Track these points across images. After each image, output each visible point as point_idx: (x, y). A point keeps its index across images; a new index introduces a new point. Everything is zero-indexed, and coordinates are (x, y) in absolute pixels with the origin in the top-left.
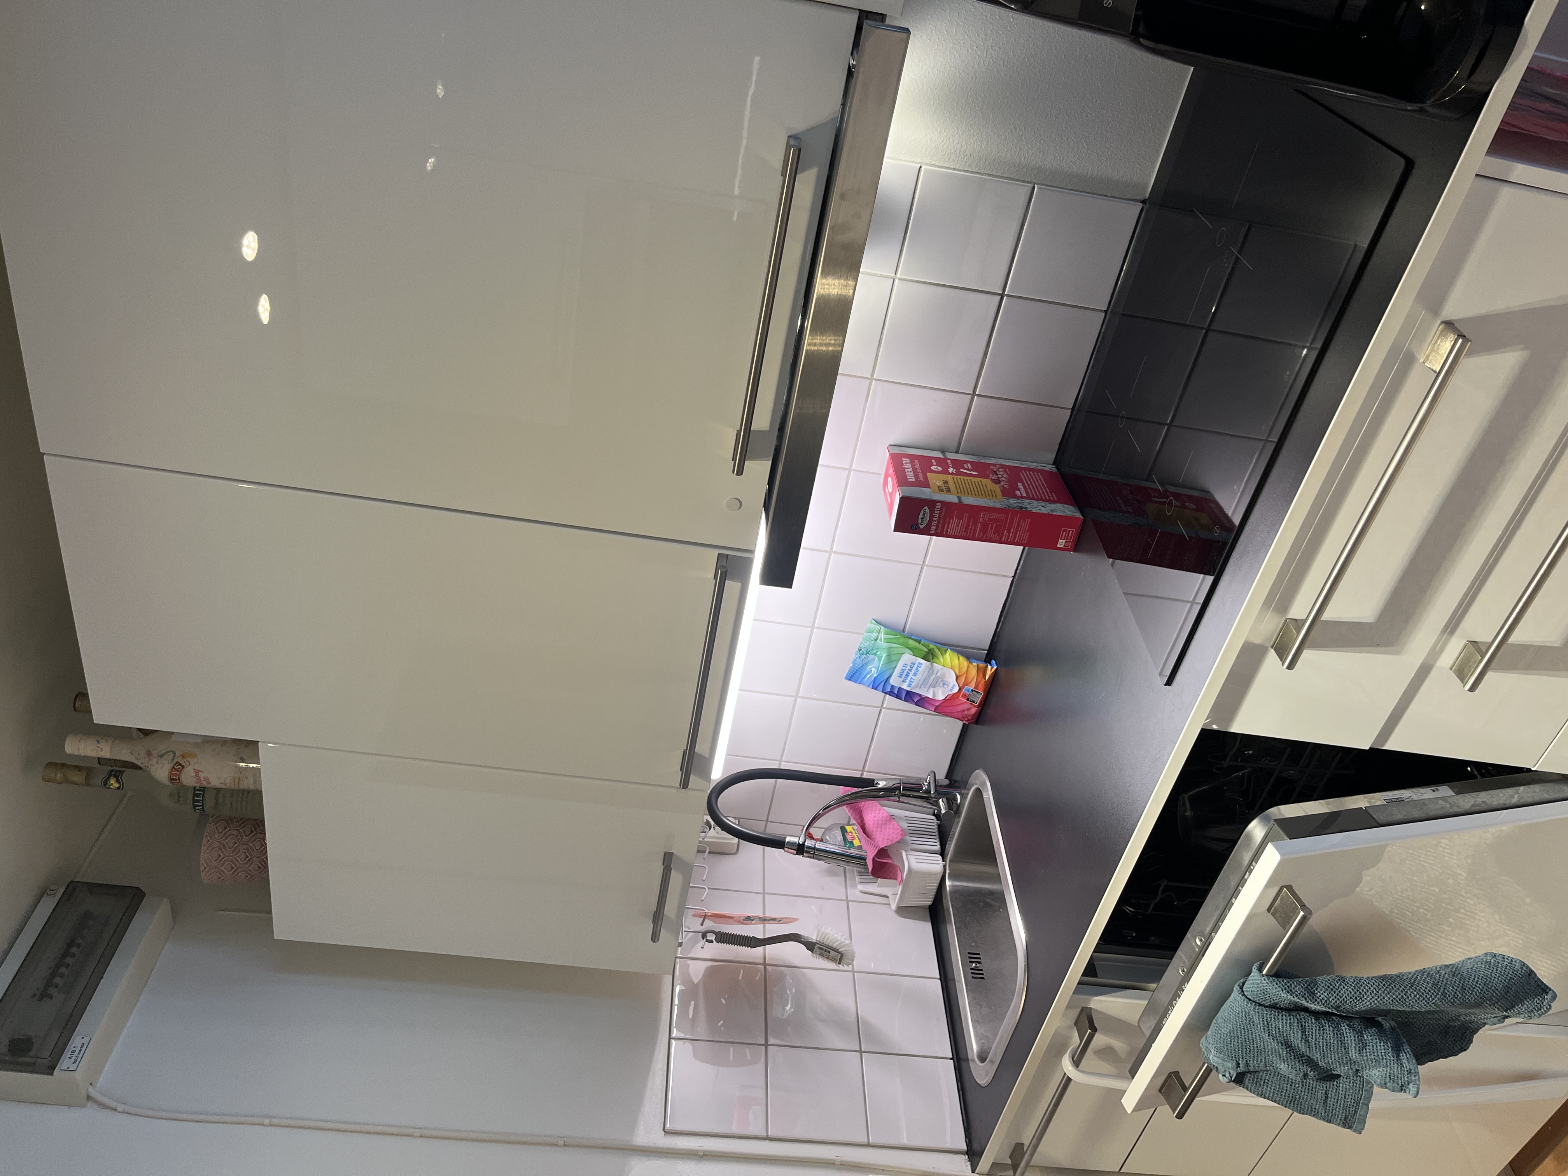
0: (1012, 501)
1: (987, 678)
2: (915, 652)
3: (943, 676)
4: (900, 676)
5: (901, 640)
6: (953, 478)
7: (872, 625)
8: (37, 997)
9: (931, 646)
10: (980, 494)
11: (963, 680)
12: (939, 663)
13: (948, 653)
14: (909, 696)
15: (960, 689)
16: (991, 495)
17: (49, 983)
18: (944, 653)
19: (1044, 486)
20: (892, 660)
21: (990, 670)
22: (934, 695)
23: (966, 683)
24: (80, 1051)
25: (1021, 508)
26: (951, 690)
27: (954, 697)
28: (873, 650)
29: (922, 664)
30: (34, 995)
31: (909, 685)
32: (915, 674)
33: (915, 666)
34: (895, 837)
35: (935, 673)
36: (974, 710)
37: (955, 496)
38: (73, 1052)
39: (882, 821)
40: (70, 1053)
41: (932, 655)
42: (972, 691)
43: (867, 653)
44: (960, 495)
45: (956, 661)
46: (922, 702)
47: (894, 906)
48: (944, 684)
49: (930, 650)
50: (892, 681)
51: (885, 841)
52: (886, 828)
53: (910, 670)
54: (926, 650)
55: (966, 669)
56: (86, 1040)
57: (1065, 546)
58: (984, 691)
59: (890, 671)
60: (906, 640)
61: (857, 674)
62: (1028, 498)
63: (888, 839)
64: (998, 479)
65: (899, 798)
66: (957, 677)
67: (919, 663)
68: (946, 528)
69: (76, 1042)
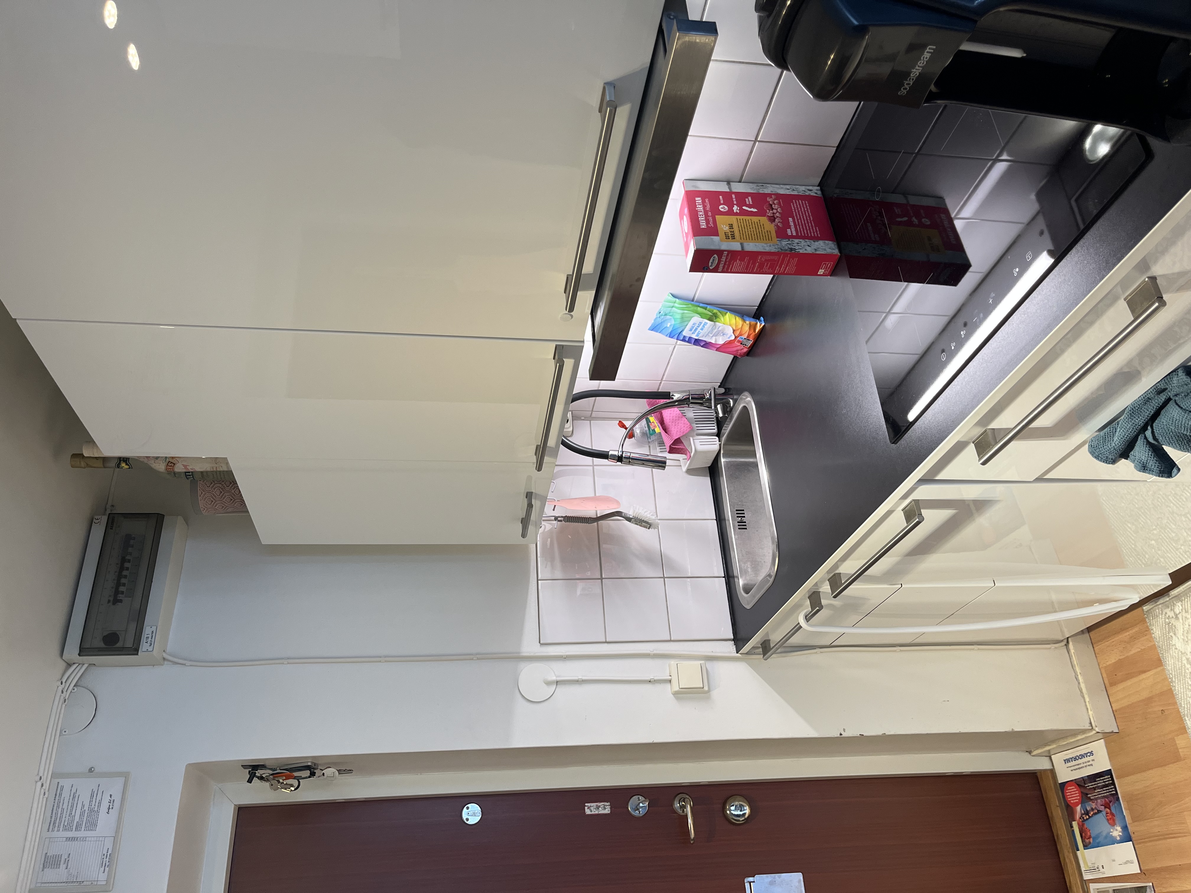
0: (785, 242)
1: (757, 331)
2: (702, 315)
3: (724, 329)
4: (691, 330)
5: (692, 308)
6: (737, 219)
7: (670, 298)
8: (111, 602)
9: (715, 311)
10: (759, 238)
11: (737, 333)
12: (720, 321)
13: (727, 314)
14: (697, 342)
15: (736, 337)
16: (766, 238)
17: (117, 592)
18: (724, 314)
19: (810, 219)
20: (684, 320)
21: (759, 327)
22: (716, 341)
23: (740, 334)
24: (152, 637)
25: (791, 249)
26: (729, 338)
27: (731, 342)
28: (670, 313)
29: (707, 323)
30: (109, 601)
31: (697, 335)
32: (702, 329)
33: (702, 324)
34: (685, 430)
35: (717, 328)
36: (745, 350)
37: (739, 244)
38: (147, 638)
39: (676, 417)
40: (145, 639)
41: (715, 317)
42: (745, 339)
43: (666, 315)
44: (742, 241)
45: (733, 321)
46: (707, 345)
47: (684, 469)
48: (724, 334)
49: (714, 314)
50: (684, 333)
51: (678, 433)
52: (678, 423)
53: (699, 327)
54: (711, 314)
55: (741, 326)
56: (154, 628)
57: (823, 273)
58: (754, 339)
59: (683, 327)
60: (695, 308)
61: (659, 326)
62: (797, 237)
63: (681, 432)
64: (773, 216)
65: (689, 405)
66: (734, 331)
67: (705, 323)
68: (730, 268)
69: (147, 631)
